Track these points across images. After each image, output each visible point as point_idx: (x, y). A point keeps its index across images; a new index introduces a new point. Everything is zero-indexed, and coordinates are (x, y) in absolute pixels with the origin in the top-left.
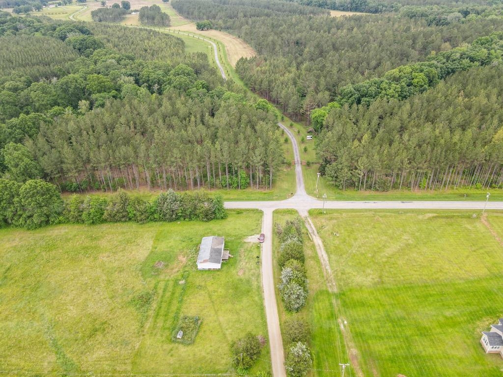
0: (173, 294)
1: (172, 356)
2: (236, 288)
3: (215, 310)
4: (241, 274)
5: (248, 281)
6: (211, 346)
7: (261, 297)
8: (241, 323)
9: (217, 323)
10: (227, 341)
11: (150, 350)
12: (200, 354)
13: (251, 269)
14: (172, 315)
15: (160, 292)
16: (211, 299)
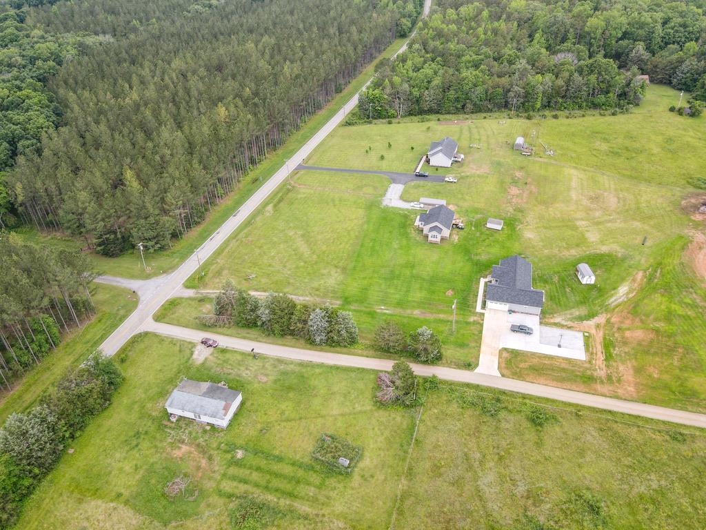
0: (258, 469)
1: (372, 476)
2: (290, 388)
3: (316, 417)
4: (264, 379)
5: (284, 373)
6: (373, 429)
7: (318, 365)
8: (349, 393)
9: (340, 418)
10: (371, 410)
11: (353, 506)
12: (381, 442)
13: (264, 366)
14: (300, 473)
15: (243, 488)
16: (294, 420)
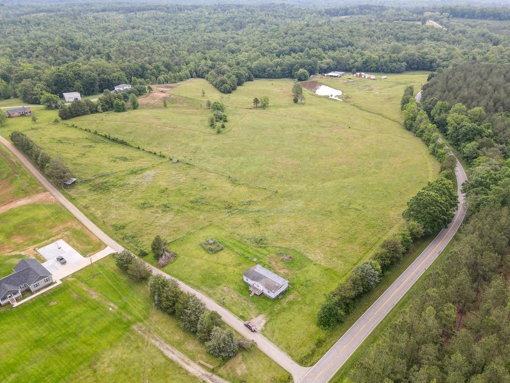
0: (249, 253)
2: (214, 279)
3: (210, 261)
4: (225, 289)
8: (185, 265)
9: (199, 257)
10: (182, 255)
